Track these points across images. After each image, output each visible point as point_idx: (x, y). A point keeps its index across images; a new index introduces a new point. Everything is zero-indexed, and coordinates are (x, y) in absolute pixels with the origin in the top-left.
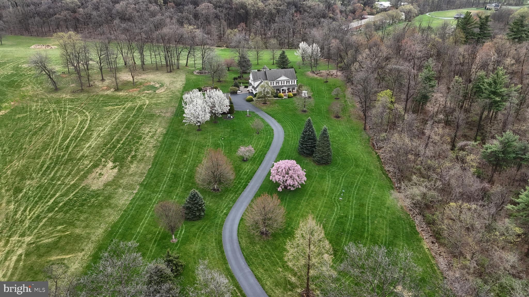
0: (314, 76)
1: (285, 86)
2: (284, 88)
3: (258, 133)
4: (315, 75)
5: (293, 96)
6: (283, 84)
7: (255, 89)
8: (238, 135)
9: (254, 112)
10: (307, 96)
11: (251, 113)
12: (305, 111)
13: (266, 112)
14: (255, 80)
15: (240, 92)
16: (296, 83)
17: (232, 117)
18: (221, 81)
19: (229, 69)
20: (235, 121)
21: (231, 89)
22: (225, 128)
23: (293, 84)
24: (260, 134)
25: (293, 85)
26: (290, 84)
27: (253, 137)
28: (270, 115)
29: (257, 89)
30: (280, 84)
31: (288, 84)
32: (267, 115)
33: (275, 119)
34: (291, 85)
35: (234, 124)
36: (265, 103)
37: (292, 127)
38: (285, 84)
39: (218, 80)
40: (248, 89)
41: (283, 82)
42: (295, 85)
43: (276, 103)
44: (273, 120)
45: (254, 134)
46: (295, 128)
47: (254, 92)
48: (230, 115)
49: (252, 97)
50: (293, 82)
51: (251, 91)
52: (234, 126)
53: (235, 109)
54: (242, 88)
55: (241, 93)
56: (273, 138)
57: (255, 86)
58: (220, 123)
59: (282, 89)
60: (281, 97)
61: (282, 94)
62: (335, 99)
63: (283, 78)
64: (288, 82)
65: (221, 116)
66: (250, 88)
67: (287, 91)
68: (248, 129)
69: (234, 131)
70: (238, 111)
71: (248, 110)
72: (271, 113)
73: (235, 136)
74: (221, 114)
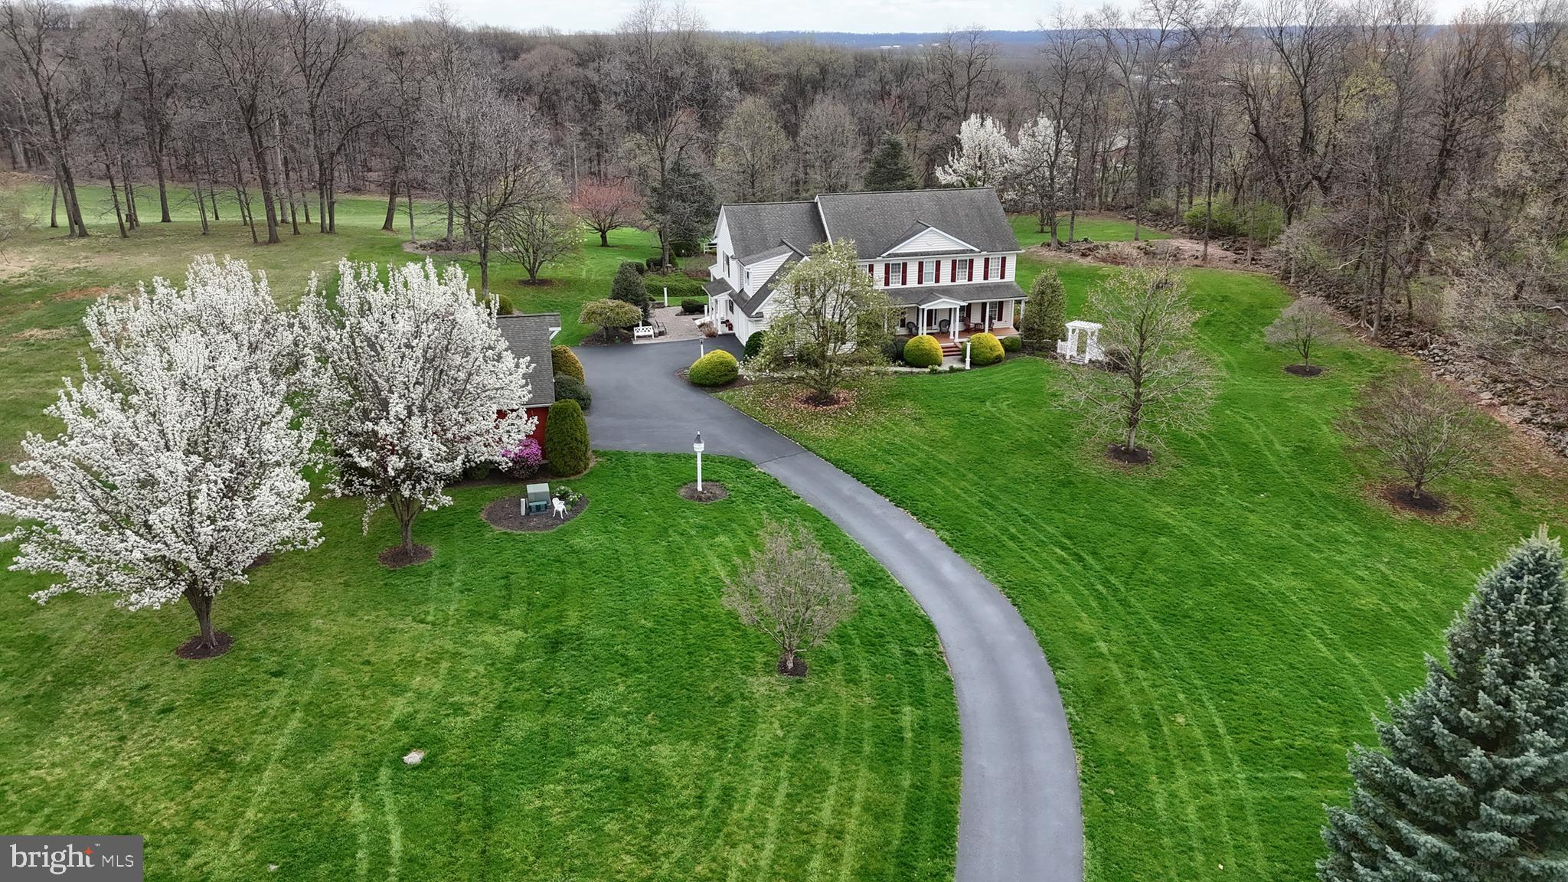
0: (1071, 261)
1: (947, 292)
2: (941, 304)
3: (799, 670)
4: (1075, 257)
5: (1001, 351)
6: (929, 283)
7: (747, 304)
8: (596, 697)
9: (742, 464)
10: (1095, 352)
11: (726, 472)
12: (1134, 456)
13: (838, 464)
14: (748, 250)
15: (650, 331)
16: (1010, 276)
17: (559, 505)
18: (543, 282)
19: (604, 237)
20: (586, 539)
21: (591, 315)
22: (474, 615)
23: (994, 279)
24: (811, 683)
25: (997, 286)
26: (978, 278)
27: (749, 718)
28: (878, 486)
29: (767, 308)
30: (912, 282)
31: (962, 280)
32: (848, 485)
33: (921, 515)
34: (981, 289)
35: (573, 576)
36: (821, 398)
37: (1099, 597)
38: (945, 280)
39: (527, 276)
40: (706, 319)
41: (929, 269)
42: (1007, 287)
43: (901, 395)
44: (912, 530)
45: (760, 685)
46: (1124, 603)
47: (744, 330)
48: (543, 488)
49: (728, 356)
50: (995, 266)
51: (721, 329)
52: (562, 594)
53: (596, 443)
54: (668, 315)
55: (661, 339)
56: (949, 731)
57: (750, 292)
58: (446, 567)
59: (926, 307)
60: (923, 360)
61: (925, 338)
62: (1288, 369)
63: (932, 241)
64: (962, 264)
65: (447, 500)
66: (717, 311)
67: (956, 326)
68: (697, 627)
69: (554, 645)
70: (620, 457)
71: (699, 448)
72: (879, 469)
73: (554, 717)
74: (451, 483)
